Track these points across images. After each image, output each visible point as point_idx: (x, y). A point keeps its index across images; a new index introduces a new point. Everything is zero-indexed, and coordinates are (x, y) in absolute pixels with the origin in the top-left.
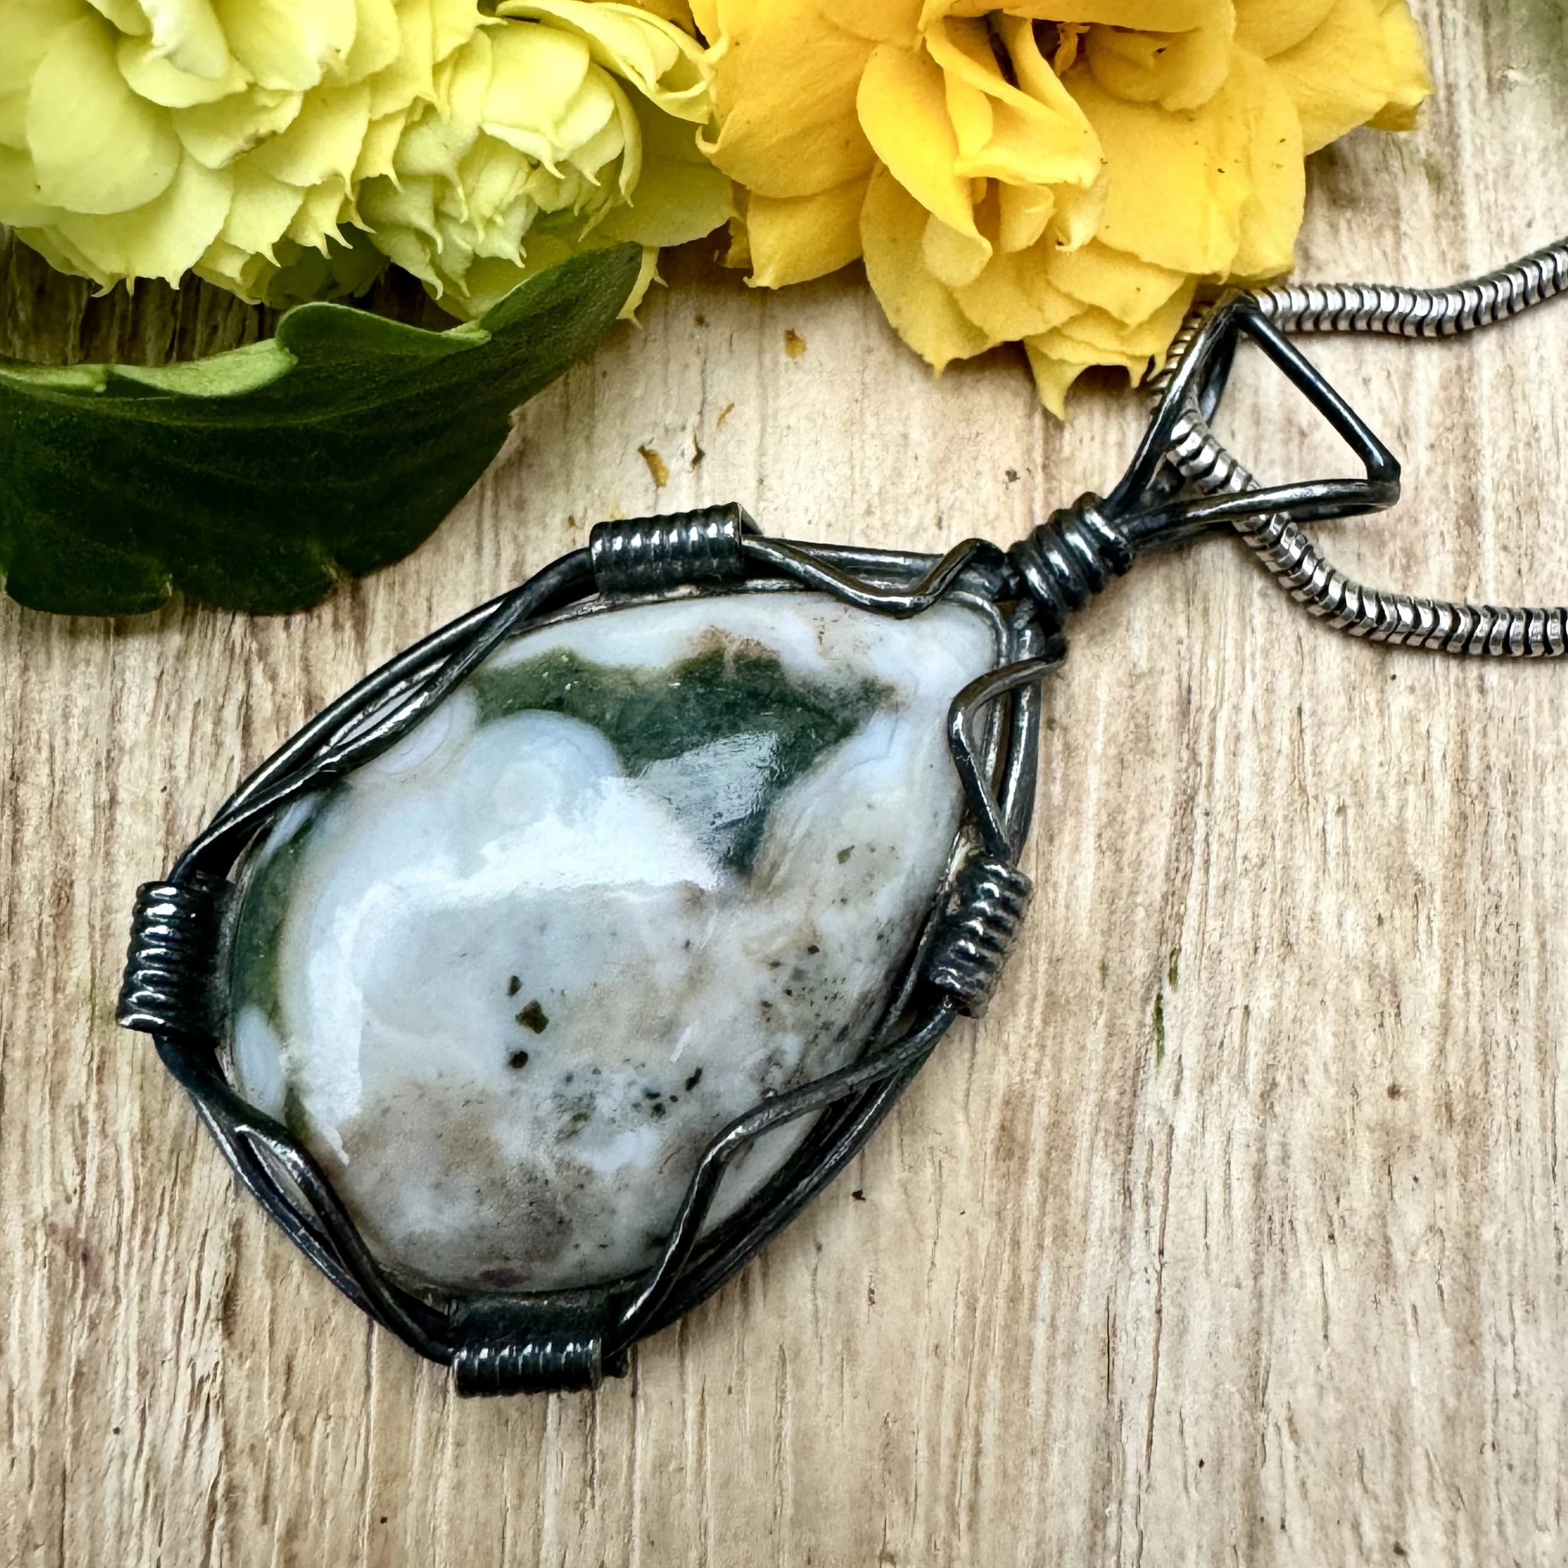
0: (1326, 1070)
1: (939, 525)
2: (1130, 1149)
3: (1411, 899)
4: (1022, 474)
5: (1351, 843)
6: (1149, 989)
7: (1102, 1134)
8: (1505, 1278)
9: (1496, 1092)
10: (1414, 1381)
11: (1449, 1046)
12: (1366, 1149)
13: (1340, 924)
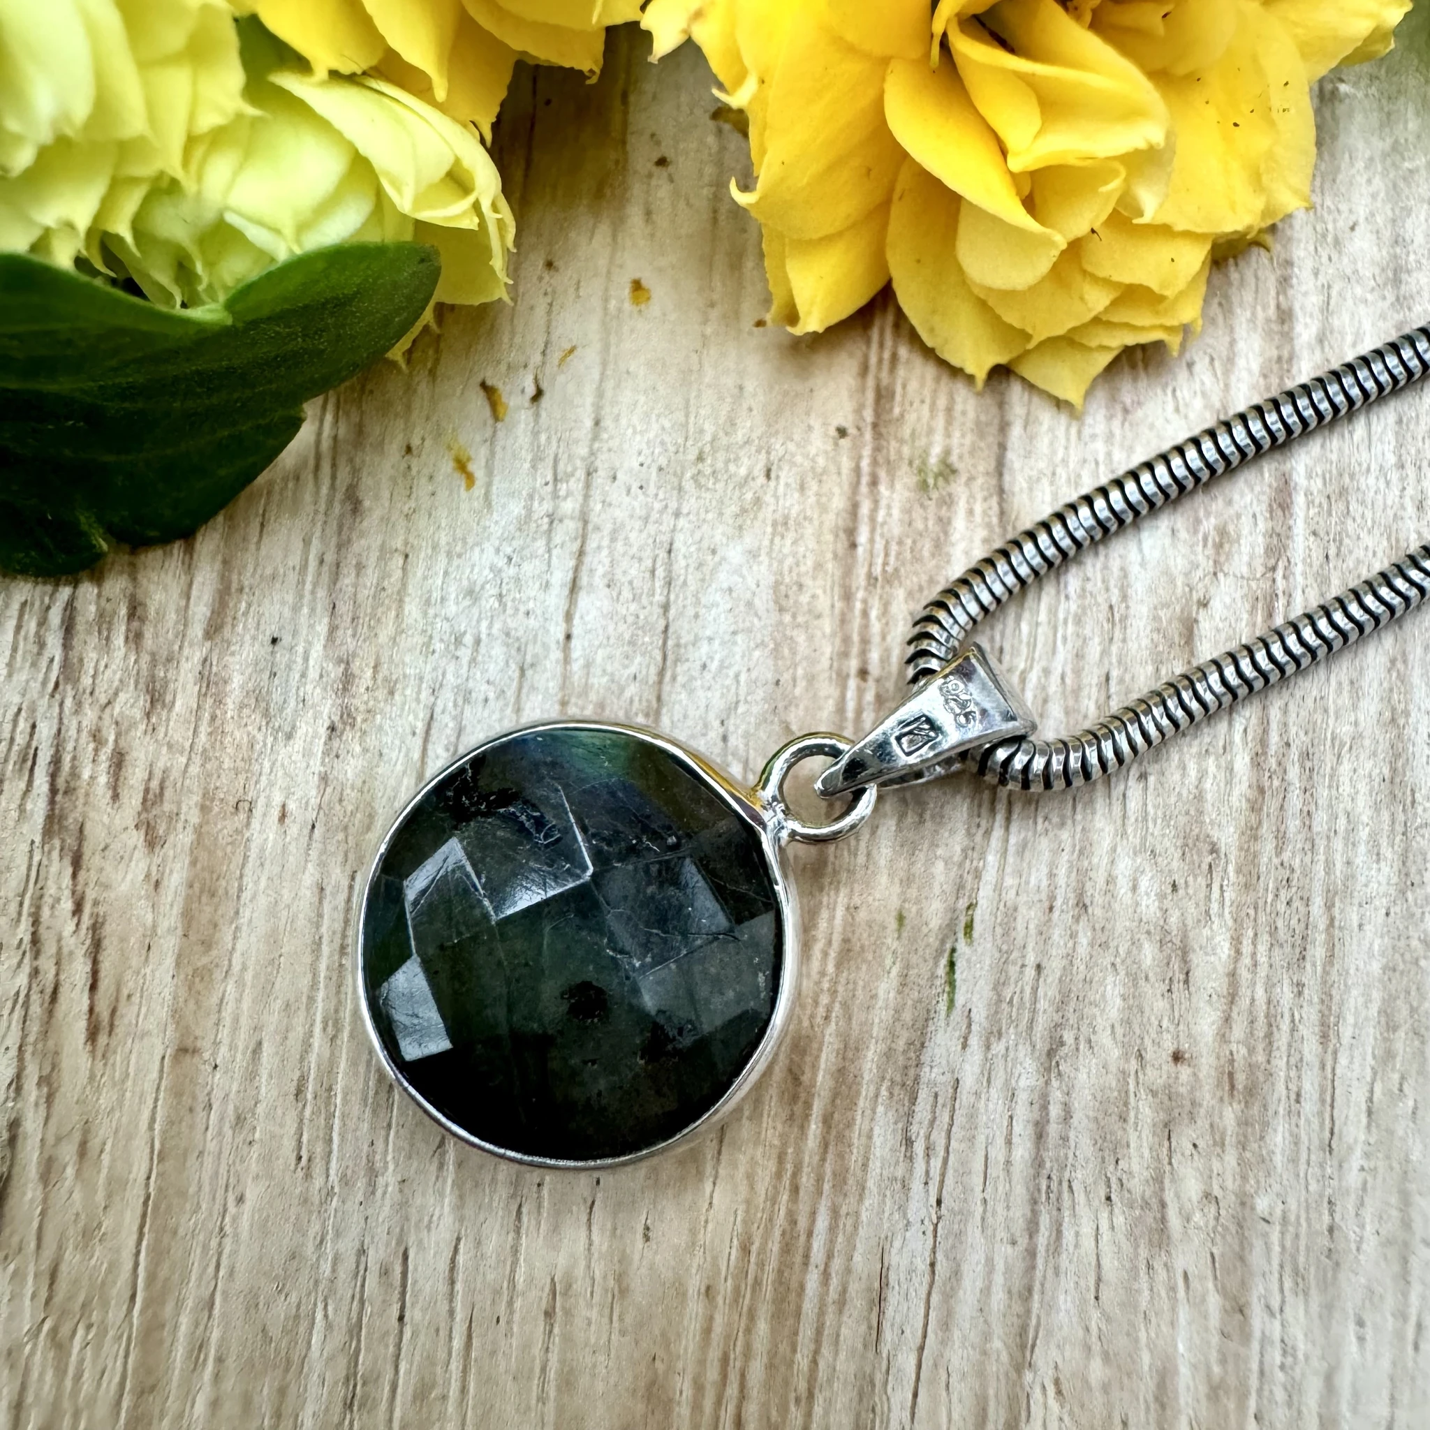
0: (1113, 1032)
1: (768, 476)
2: (913, 1100)
3: (1205, 867)
4: (852, 431)
5: (1150, 809)
6: (943, 942)
7: (886, 1084)
8: (1277, 1249)
9: (1280, 1063)
10: (1181, 1348)
11: (1234, 1015)
12: (1145, 1111)
13: (1134, 888)
